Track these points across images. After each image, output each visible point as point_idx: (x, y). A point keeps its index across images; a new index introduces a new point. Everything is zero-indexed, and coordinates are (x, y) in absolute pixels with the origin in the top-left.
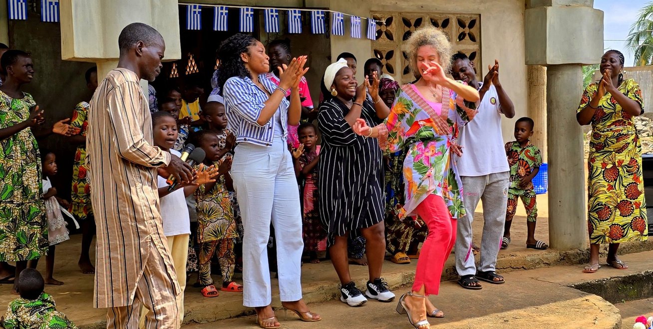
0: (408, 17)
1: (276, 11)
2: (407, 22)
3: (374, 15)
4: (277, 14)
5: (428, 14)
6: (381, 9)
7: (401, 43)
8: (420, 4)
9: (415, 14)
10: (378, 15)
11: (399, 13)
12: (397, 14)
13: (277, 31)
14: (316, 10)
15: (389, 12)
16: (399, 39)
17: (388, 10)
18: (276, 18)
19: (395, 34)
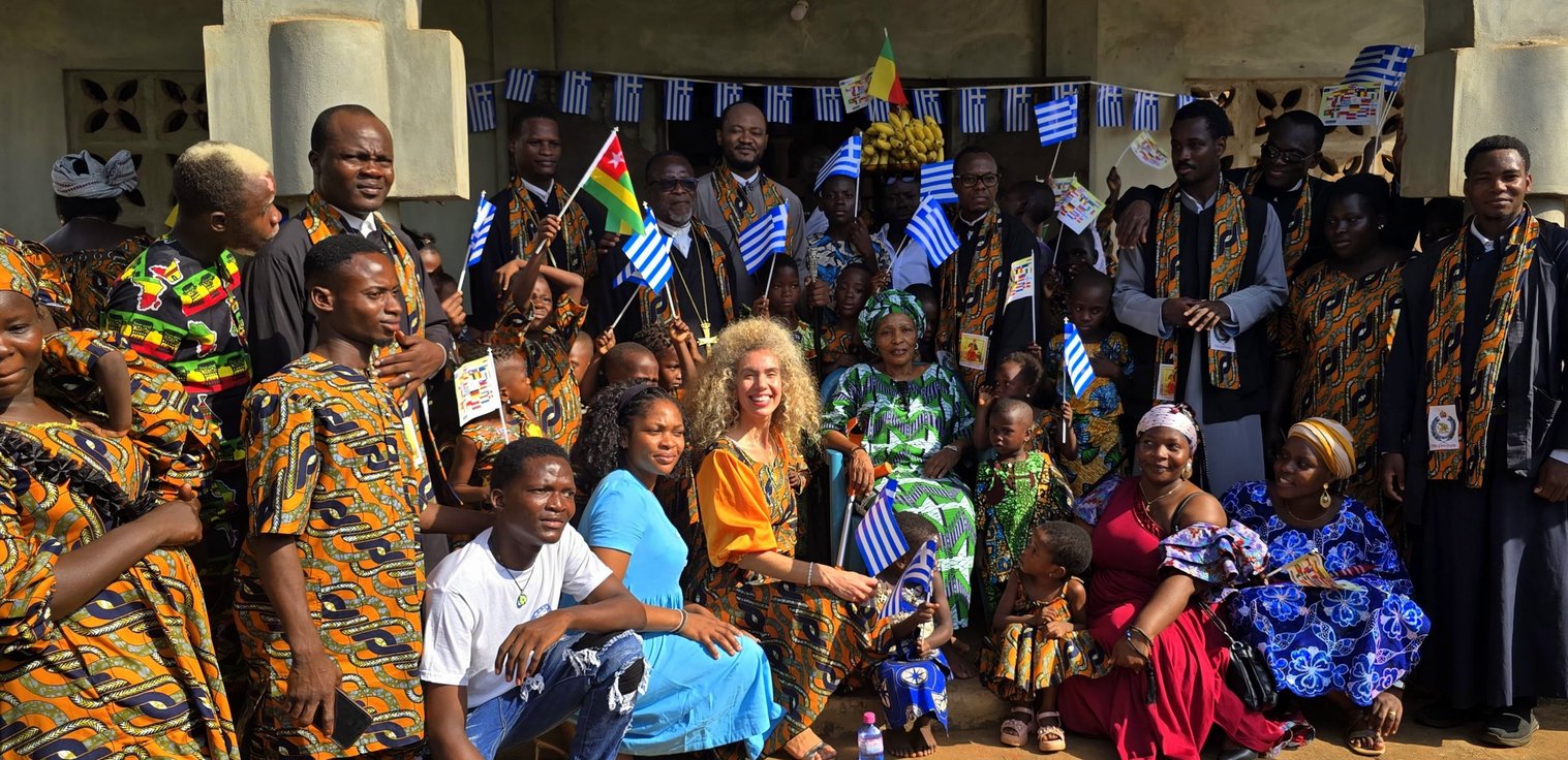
0: (1269, 87)
1: (983, 92)
2: (1265, 99)
3: (1195, 86)
4: (984, 97)
5: (1314, 80)
6: (1208, 75)
7: (1251, 141)
8: (1299, 60)
9: (1285, 83)
10: (1202, 87)
11: (1249, 81)
12: (1245, 84)
13: (983, 130)
14: (1062, 84)
15: (1229, 80)
16: (1247, 134)
17: (1224, 76)
18: (982, 106)
19: (1239, 123)
